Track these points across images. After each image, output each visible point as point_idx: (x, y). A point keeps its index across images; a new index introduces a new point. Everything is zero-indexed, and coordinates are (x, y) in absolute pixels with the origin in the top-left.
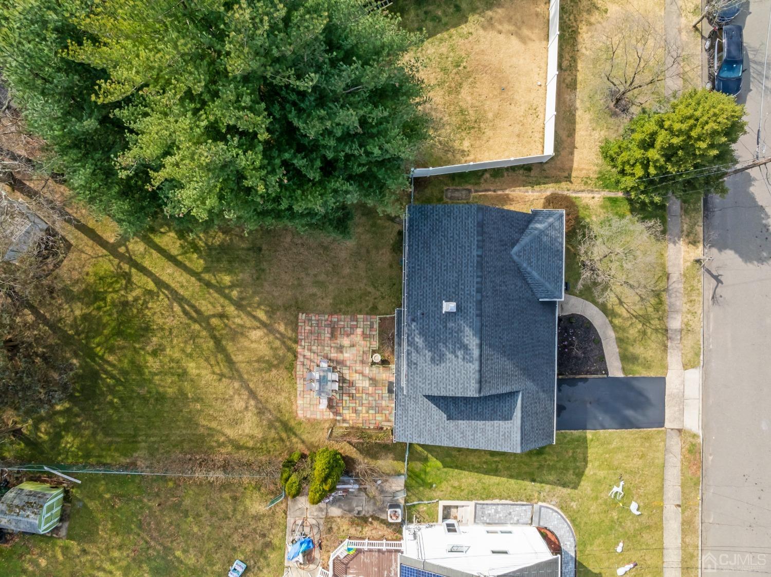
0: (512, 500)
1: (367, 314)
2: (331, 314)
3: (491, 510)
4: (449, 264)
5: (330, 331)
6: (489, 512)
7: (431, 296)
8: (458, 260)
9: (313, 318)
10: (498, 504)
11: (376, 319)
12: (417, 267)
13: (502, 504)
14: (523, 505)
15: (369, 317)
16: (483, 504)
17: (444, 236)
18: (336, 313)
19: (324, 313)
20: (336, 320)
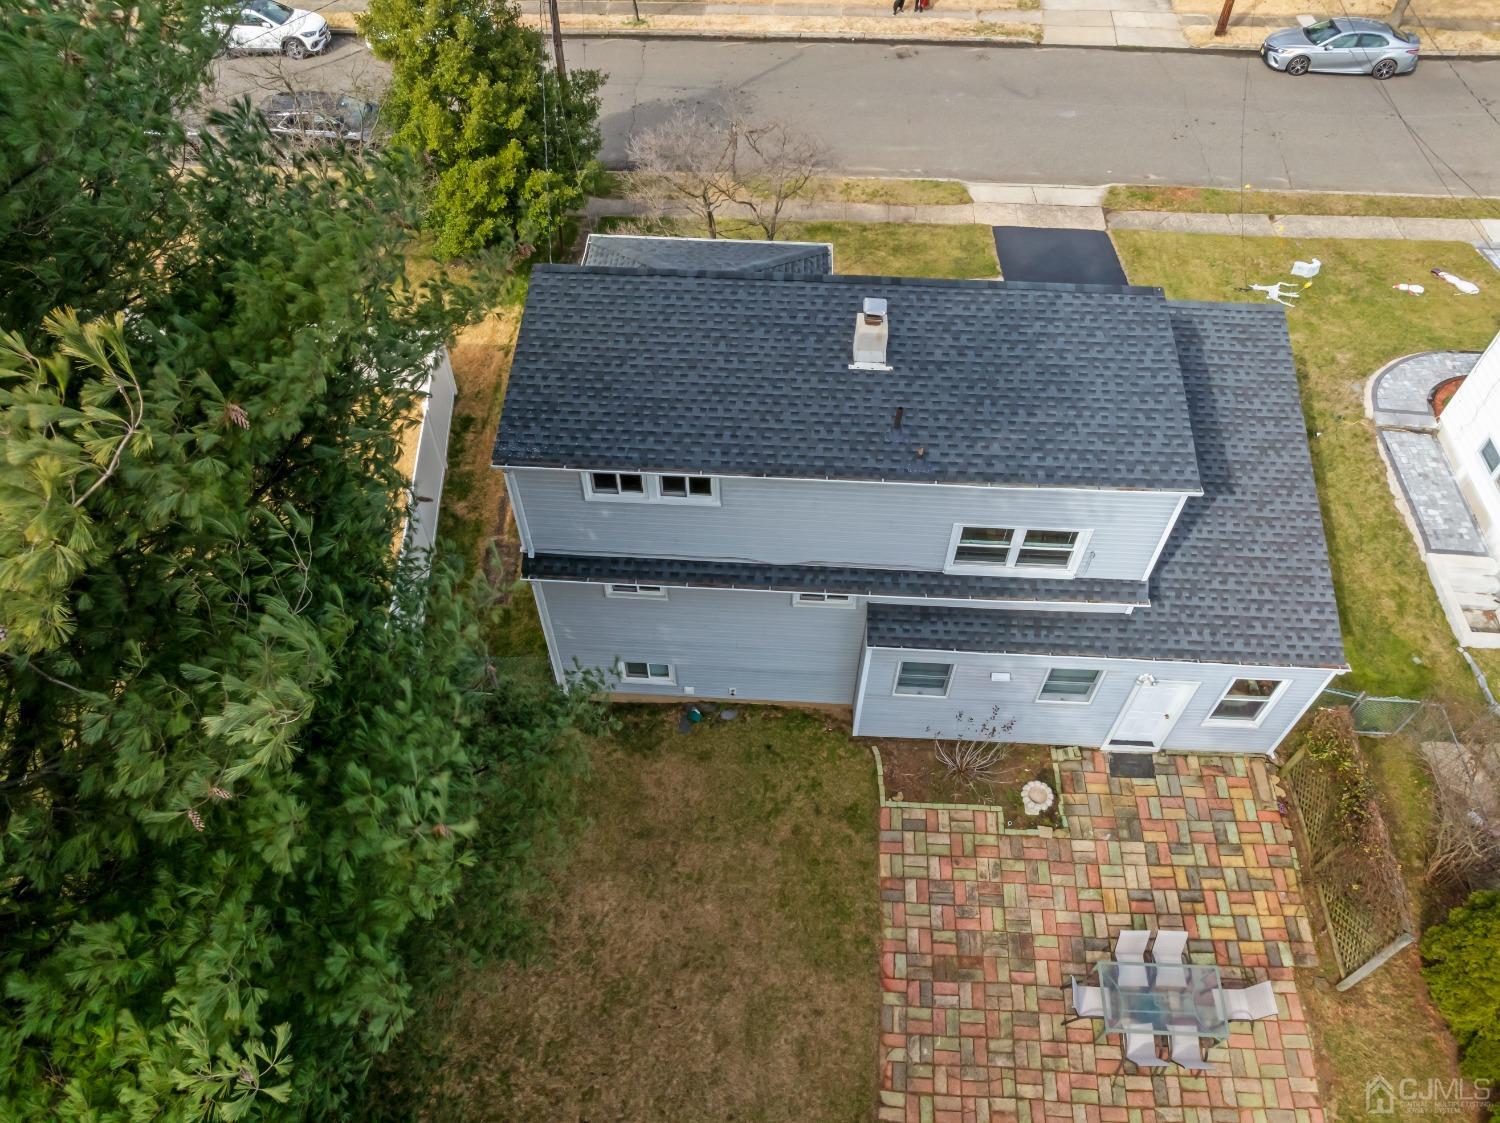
0: (1383, 471)
1: (874, 840)
2: (881, 979)
3: (1434, 517)
4: (722, 347)
5: (951, 986)
6: (1440, 520)
7: (831, 403)
8: (710, 324)
9: (898, 1055)
10: (1409, 501)
11: (894, 809)
12: (726, 439)
13: (1405, 492)
14: (1387, 448)
15: (885, 836)
16: (1423, 533)
17: (623, 360)
18: (875, 958)
19: (878, 1009)
20: (901, 960)
